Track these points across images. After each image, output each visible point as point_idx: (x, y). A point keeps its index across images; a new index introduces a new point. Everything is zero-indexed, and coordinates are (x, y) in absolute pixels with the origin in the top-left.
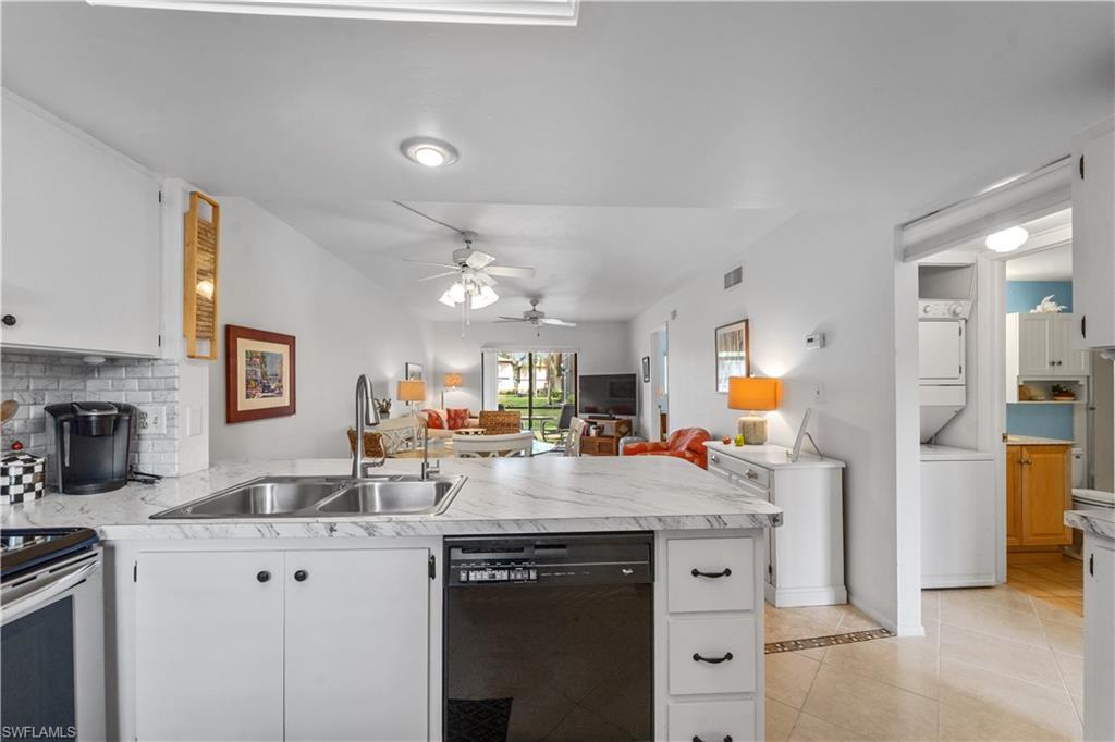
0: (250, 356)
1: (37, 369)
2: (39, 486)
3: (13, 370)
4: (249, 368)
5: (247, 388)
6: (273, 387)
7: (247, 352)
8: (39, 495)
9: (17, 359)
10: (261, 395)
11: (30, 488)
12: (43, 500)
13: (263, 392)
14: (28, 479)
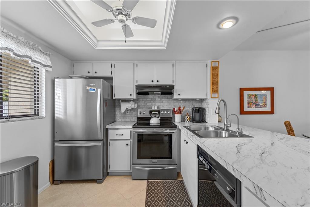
0: (249, 96)
1: (194, 102)
2: (189, 120)
3: (190, 102)
4: (249, 99)
5: (248, 105)
6: (261, 105)
7: (248, 95)
8: (189, 121)
9: (191, 100)
10: (255, 107)
11: (187, 120)
12: (190, 123)
13: (256, 106)
14: (187, 119)
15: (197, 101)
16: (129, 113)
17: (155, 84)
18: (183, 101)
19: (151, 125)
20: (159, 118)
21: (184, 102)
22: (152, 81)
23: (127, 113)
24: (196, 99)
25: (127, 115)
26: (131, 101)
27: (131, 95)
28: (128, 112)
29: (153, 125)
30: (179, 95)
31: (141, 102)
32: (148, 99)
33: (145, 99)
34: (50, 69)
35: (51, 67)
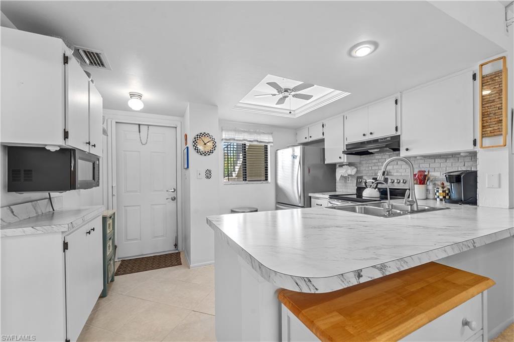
8: (441, 200)
15: (462, 156)
16: (350, 181)
17: (369, 138)
18: (439, 160)
19: (363, 198)
20: (377, 189)
21: (443, 160)
22: (364, 135)
23: (348, 182)
24: (459, 154)
25: (348, 184)
26: (344, 165)
27: (340, 158)
28: (348, 180)
29: (365, 198)
30: (407, 150)
31: (365, 165)
32: (374, 161)
33: (370, 161)
34: (272, 144)
35: (272, 143)
